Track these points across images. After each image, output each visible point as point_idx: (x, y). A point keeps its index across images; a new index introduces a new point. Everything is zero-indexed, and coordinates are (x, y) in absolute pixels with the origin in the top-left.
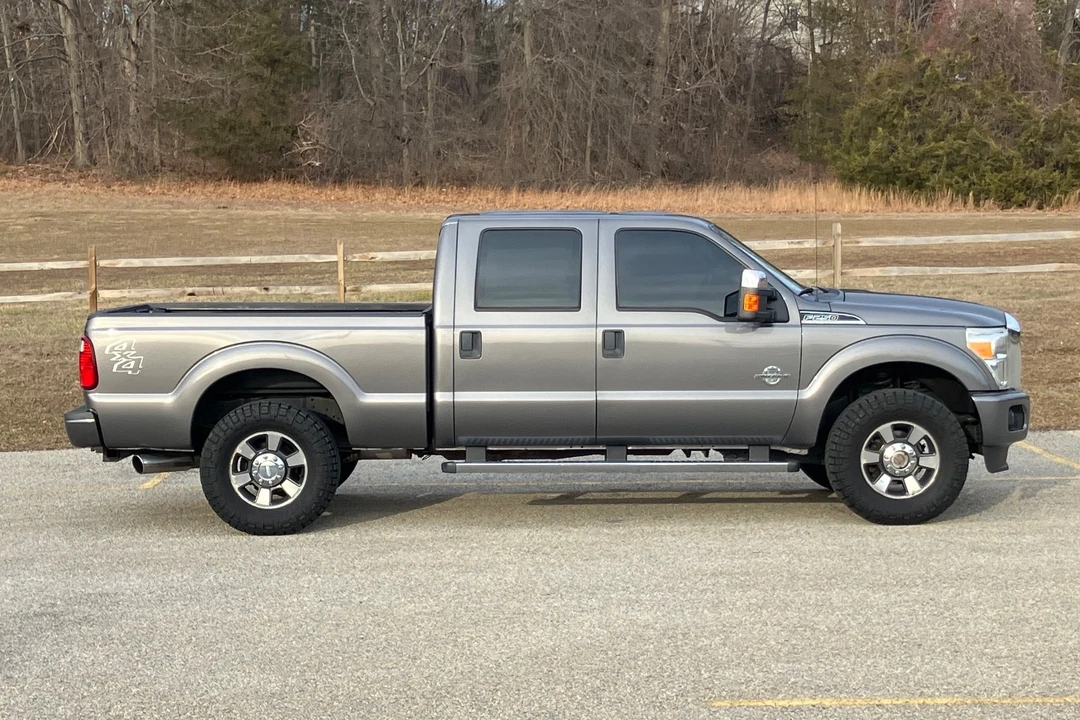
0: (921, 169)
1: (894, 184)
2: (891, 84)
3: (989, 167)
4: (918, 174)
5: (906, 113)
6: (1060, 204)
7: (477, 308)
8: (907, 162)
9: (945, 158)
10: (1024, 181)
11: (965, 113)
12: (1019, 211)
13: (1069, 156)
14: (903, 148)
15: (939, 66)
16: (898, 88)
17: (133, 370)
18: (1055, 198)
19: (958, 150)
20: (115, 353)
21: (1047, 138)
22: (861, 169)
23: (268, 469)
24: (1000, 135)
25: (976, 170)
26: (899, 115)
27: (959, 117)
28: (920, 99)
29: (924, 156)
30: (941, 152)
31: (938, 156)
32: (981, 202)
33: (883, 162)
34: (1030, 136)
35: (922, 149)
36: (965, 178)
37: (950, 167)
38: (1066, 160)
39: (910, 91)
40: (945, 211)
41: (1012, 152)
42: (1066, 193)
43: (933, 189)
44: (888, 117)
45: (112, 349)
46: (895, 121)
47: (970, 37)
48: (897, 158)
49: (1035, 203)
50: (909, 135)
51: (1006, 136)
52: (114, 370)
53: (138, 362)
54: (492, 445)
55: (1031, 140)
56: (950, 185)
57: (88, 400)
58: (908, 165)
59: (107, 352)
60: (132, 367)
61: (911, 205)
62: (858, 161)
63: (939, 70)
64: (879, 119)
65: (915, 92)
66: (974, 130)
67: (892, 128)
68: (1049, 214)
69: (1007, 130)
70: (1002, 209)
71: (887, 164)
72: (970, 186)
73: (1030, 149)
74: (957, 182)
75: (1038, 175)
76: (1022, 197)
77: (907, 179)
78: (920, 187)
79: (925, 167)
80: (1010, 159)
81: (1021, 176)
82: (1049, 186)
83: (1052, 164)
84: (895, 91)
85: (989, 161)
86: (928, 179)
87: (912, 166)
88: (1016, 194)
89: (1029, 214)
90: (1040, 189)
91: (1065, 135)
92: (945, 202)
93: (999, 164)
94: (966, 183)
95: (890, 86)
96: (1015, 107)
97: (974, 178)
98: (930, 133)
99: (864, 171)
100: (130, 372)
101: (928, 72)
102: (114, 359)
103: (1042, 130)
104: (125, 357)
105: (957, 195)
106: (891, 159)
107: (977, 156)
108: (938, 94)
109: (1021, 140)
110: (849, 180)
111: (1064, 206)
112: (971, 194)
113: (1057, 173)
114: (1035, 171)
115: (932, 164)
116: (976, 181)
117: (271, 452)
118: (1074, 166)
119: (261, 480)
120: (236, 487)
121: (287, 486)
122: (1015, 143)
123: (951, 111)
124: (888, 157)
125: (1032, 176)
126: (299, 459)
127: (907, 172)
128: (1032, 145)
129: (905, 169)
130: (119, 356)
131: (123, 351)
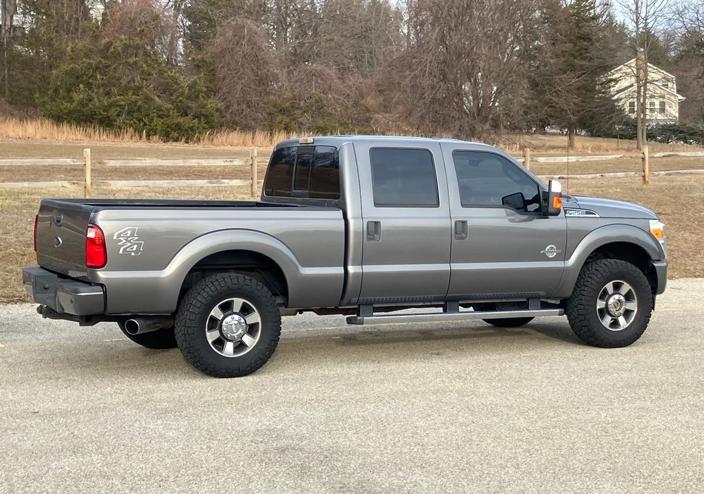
0: (110, 114)
1: (91, 122)
2: (86, 56)
3: (155, 114)
4: (109, 117)
5: (99, 76)
6: (198, 140)
7: (376, 205)
8: (100, 108)
9: (126, 107)
10: (177, 124)
11: (137, 78)
12: (175, 144)
13: (202, 110)
14: (97, 98)
15: (118, 45)
16: (90, 58)
17: (136, 252)
18: (196, 136)
19: (137, 102)
20: (122, 239)
21: (188, 98)
22: (67, 111)
23: (233, 326)
24: (159, 94)
25: (147, 115)
26: (93, 77)
27: (134, 80)
28: (107, 67)
29: (111, 105)
30: (123, 103)
31: (121, 105)
32: (151, 137)
33: (84, 107)
34: (179, 96)
35: (110, 101)
36: (140, 121)
37: (130, 113)
38: (201, 112)
39: (99, 61)
40: (128, 142)
41: (169, 106)
42: (202, 133)
43: (120, 127)
44: (85, 78)
45: (119, 236)
46: (90, 81)
47: (139, 29)
48: (94, 105)
49: (183, 140)
50: (101, 90)
51: (163, 95)
52: (121, 252)
53: (139, 245)
54: (378, 303)
55: (180, 98)
56: (131, 125)
57: (96, 276)
58: (102, 110)
59: (115, 238)
60: (134, 249)
61: (105, 137)
62: (65, 105)
63: (119, 49)
64: (77, 78)
65: (103, 62)
66: (145, 90)
67: (89, 86)
68: (192, 147)
69: (164, 91)
70: (164, 142)
71: (87, 109)
72: (144, 125)
73: (179, 104)
74: (135, 123)
75: (185, 121)
76: (176, 135)
77: (100, 119)
78: (110, 125)
79: (113, 112)
80: (168, 110)
81: (176, 121)
82: (192, 129)
83: (192, 114)
84: (89, 61)
85: (155, 110)
86: (115, 121)
87: (104, 111)
88: (173, 133)
89: (180, 146)
90: (186, 130)
91: (201, 96)
92: (127, 137)
93: (161, 113)
94: (142, 124)
95: (84, 57)
97: (146, 121)
98: (115, 90)
99: (70, 113)
100: (133, 254)
101: (112, 50)
102: (120, 244)
103: (186, 92)
104: (130, 242)
105: (135, 132)
106: (90, 106)
107: (147, 106)
108: (119, 64)
109: (174, 98)
110: (59, 119)
111: (201, 141)
112: (144, 132)
113: (196, 120)
114: (183, 119)
115: (117, 110)
116: (147, 123)
117: (235, 313)
118: (205, 116)
119: (229, 335)
120: (210, 342)
121: (247, 339)
122: (170, 100)
123: (128, 76)
124: (87, 105)
125: (182, 121)
126: (255, 318)
127: (101, 114)
128: (181, 101)
129: (99, 112)
130: (124, 241)
131: (128, 237)
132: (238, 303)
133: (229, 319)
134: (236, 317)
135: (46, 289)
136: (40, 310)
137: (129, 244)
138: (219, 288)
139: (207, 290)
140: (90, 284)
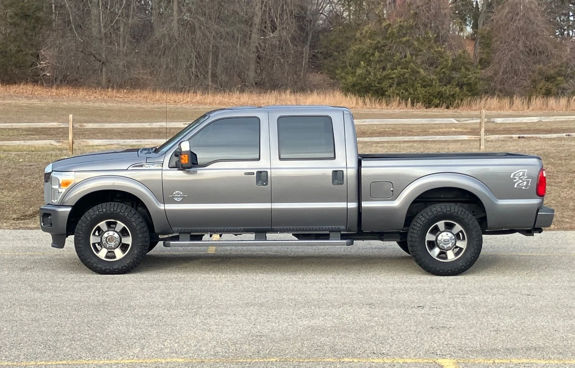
0: (383, 85)
1: (368, 93)
2: (370, 37)
3: (420, 85)
4: (382, 88)
5: (377, 54)
6: (458, 107)
8: (375, 81)
9: (396, 79)
10: (439, 92)
11: (408, 54)
12: (436, 110)
13: (465, 79)
14: (374, 73)
15: (395, 28)
16: (373, 40)
18: (456, 102)
19: (404, 74)
21: (454, 69)
22: (352, 84)
24: (428, 67)
25: (413, 86)
26: (373, 55)
27: (405, 56)
28: (384, 46)
29: (385, 78)
30: (394, 76)
31: (393, 78)
32: (415, 104)
33: (363, 81)
34: (442, 69)
35: (385, 73)
36: (407, 90)
37: (399, 84)
38: (463, 81)
39: (379, 41)
40: (395, 108)
41: (433, 77)
42: (462, 100)
43: (389, 96)
44: (367, 56)
46: (371, 58)
47: (412, 12)
48: (370, 79)
49: (444, 105)
50: (378, 66)
51: (431, 68)
55: (443, 70)
56: (398, 94)
58: (376, 83)
61: (377, 105)
62: (351, 79)
63: (395, 30)
64: (362, 56)
65: (382, 42)
66: (413, 64)
67: (369, 63)
68: (450, 112)
69: (431, 65)
70: (426, 108)
71: (365, 82)
72: (409, 94)
73: (442, 75)
74: (402, 93)
75: (447, 90)
76: (437, 101)
77: (376, 90)
78: (383, 95)
79: (385, 84)
80: (432, 81)
81: (437, 90)
82: (453, 96)
83: (455, 83)
84: (371, 41)
85: (420, 81)
86: (387, 91)
87: (378, 83)
88: (434, 100)
89: (441, 111)
90: (448, 98)
91: (463, 67)
92: (395, 104)
93: (425, 83)
94: (407, 93)
95: (369, 39)
96: (436, 51)
97: (411, 91)
98: (389, 65)
99: (354, 85)
101: (389, 31)
103: (450, 64)
105: (402, 100)
106: (367, 79)
107: (414, 78)
108: (394, 43)
109: (438, 70)
111: (460, 107)
112: (409, 99)
113: (458, 88)
114: (445, 87)
115: (389, 82)
116: (412, 92)
118: (469, 84)
122: (435, 71)
123: (401, 53)
124: (365, 78)
125: (443, 90)
127: (376, 86)
128: (444, 73)
129: (374, 85)
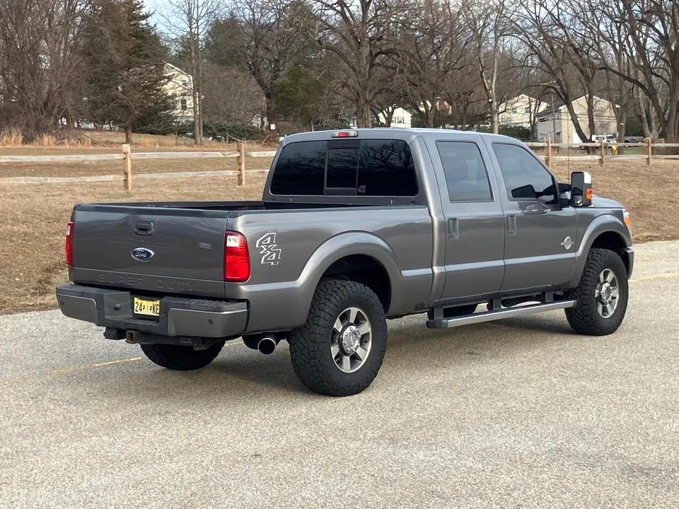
7: (453, 200)
17: (275, 261)
20: (262, 246)
23: (351, 338)
45: (261, 243)
52: (262, 262)
53: (278, 253)
57: (239, 291)
60: (274, 258)
100: (272, 263)
102: (261, 252)
104: (270, 249)
117: (351, 324)
119: (349, 349)
120: (333, 357)
121: (359, 351)
126: (366, 328)
130: (265, 249)
131: (268, 245)
132: (354, 311)
133: (348, 330)
134: (354, 328)
135: (116, 309)
136: (107, 336)
137: (269, 253)
138: (343, 297)
139: (333, 300)
140: (227, 300)
